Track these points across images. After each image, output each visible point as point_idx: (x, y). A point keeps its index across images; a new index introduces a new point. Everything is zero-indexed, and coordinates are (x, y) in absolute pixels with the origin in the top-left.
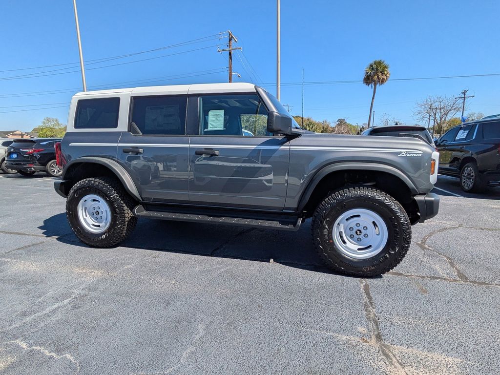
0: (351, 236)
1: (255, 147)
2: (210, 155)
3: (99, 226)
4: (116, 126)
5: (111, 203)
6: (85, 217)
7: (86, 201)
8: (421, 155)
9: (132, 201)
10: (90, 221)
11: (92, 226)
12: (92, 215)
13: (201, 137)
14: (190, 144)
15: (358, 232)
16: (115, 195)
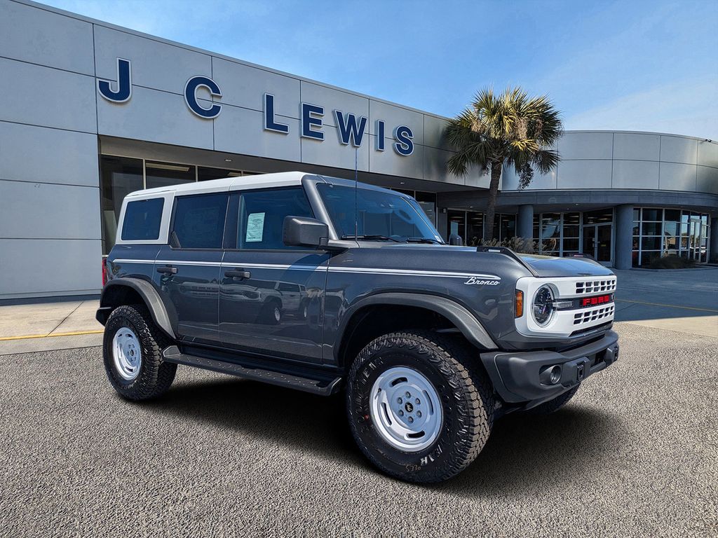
0: (401, 414)
1: (289, 266)
2: (240, 279)
3: (131, 370)
4: (157, 237)
5: (141, 339)
6: (120, 357)
7: (121, 335)
8: (497, 283)
9: (164, 339)
10: (126, 363)
11: (125, 369)
12: (127, 354)
13: (238, 251)
14: (223, 262)
15: (408, 406)
16: (147, 330)
